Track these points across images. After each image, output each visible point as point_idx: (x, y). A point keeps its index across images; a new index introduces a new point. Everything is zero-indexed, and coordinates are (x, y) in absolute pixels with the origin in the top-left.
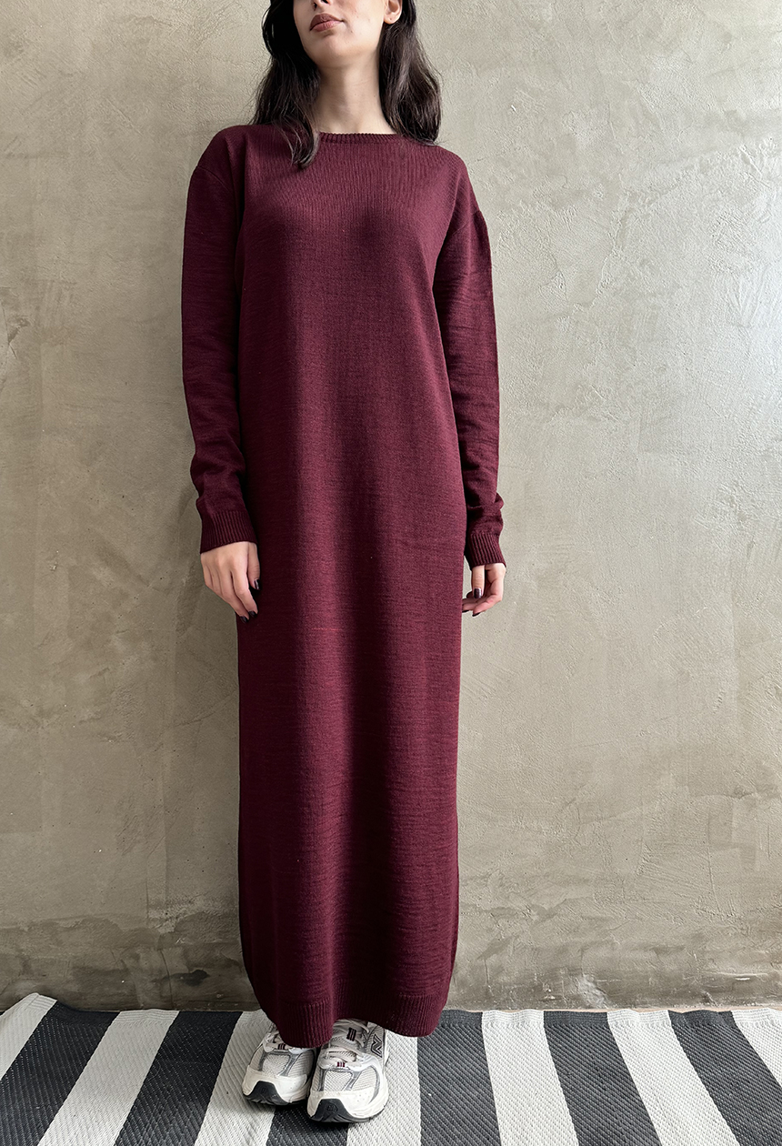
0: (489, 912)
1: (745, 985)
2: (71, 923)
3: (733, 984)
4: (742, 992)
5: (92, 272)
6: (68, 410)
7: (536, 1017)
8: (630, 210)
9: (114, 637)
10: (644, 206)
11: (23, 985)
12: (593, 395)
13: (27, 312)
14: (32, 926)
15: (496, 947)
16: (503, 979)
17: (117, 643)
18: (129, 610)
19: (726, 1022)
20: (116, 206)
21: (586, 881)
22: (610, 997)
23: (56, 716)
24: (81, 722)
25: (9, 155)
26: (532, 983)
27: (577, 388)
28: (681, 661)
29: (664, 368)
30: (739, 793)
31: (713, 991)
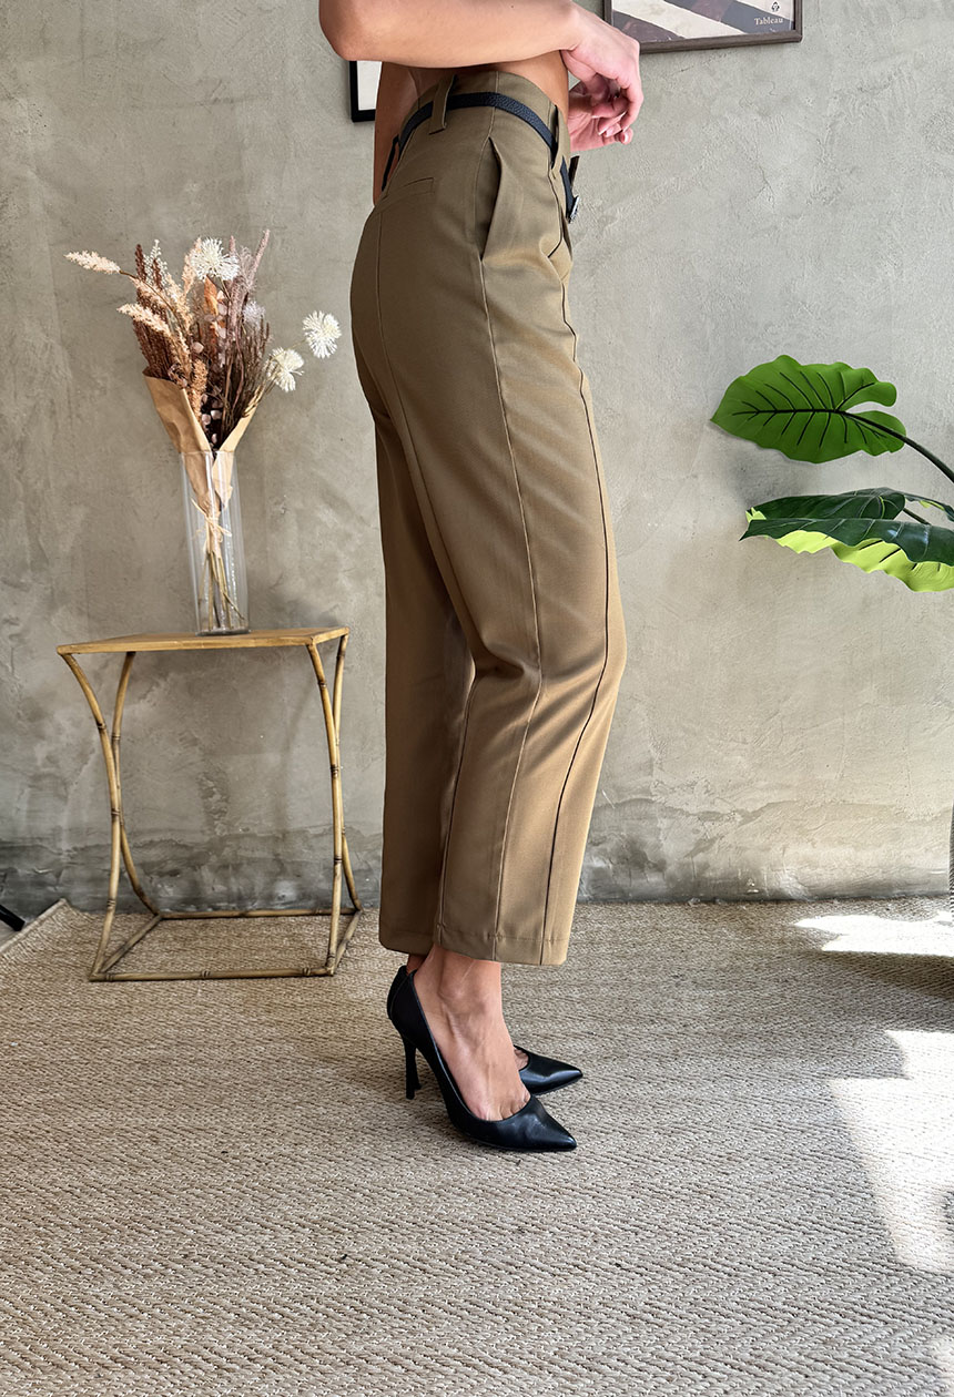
2: (320, 831)
5: (301, 215)
8: (841, 114)
9: (341, 575)
10: (854, 109)
12: (802, 311)
15: (703, 845)
16: (709, 874)
25: (216, 100)
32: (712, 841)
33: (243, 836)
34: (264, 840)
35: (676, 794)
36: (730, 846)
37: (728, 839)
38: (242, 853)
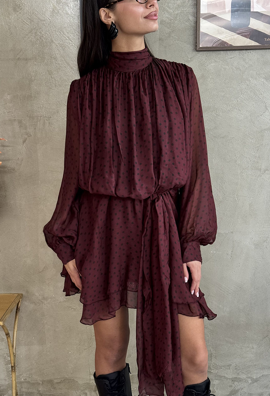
32: (237, 391)
33: (23, 382)
34: (33, 384)
35: (221, 370)
36: (246, 393)
37: (245, 390)
38: (24, 390)
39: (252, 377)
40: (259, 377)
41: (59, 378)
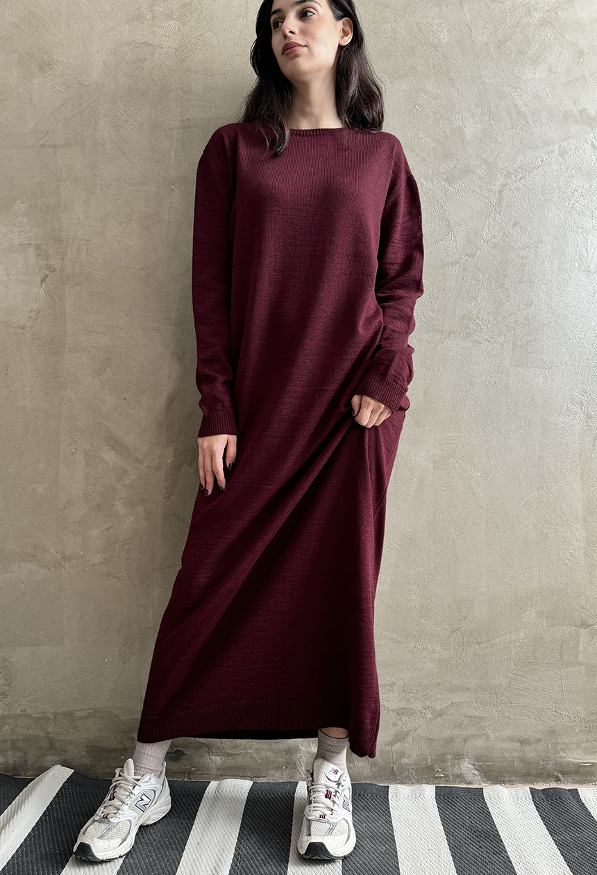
0: (395, 710)
1: (588, 769)
3: (579, 768)
4: (585, 774)
6: (84, 334)
7: (429, 791)
11: (50, 758)
13: (55, 262)
14: (56, 715)
17: (120, 508)
18: (128, 482)
19: (574, 797)
20: (121, 183)
21: (468, 689)
22: (485, 776)
23: (75, 561)
24: (93, 565)
26: (426, 764)
27: (464, 318)
28: (542, 524)
29: (530, 304)
30: (584, 625)
31: (563, 773)
39: (432, 707)
40: (444, 706)
41: (85, 709)
